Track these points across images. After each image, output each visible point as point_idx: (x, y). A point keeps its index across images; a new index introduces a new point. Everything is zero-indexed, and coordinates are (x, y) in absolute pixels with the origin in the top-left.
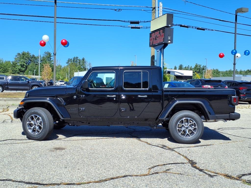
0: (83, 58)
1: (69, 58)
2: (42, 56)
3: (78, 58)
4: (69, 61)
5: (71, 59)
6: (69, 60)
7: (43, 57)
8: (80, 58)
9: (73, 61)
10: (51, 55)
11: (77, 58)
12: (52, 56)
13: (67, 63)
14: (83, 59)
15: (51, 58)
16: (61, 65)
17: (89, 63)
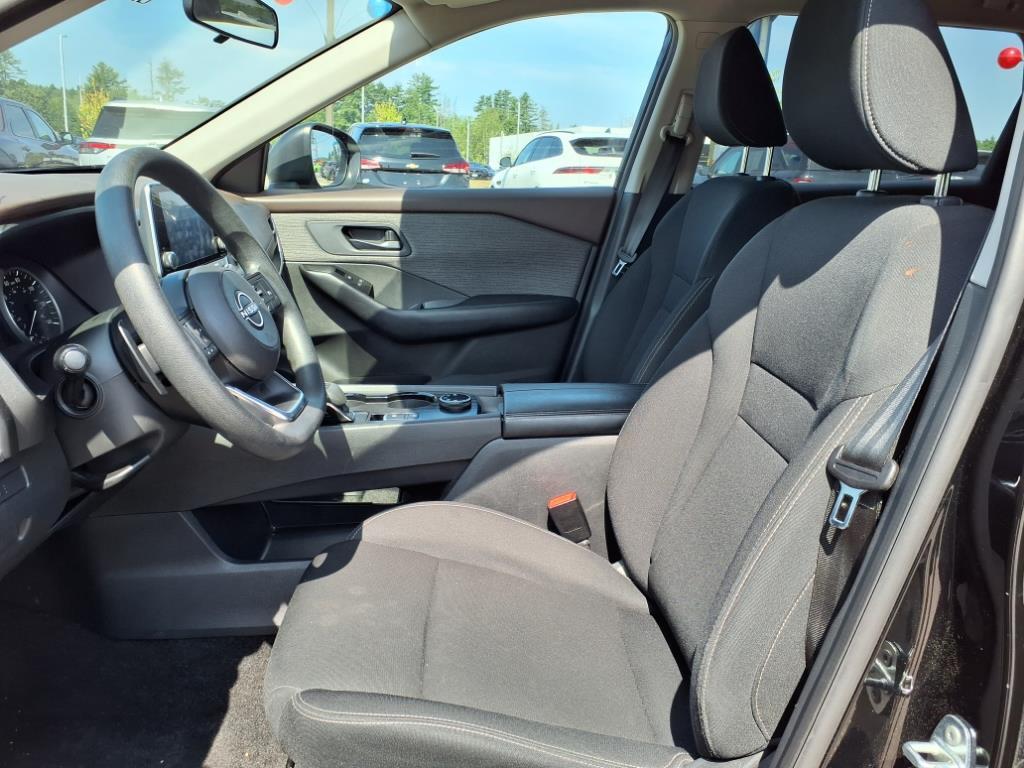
0: (526, 93)
1: (481, 95)
2: (405, 87)
3: (509, 93)
4: (481, 103)
5: (489, 99)
6: (484, 101)
7: (409, 92)
8: (517, 94)
9: (496, 105)
10: (432, 85)
11: (507, 93)
12: (433, 88)
13: (478, 109)
14: (525, 98)
15: (429, 95)
16: (459, 115)
17: (540, 109)
